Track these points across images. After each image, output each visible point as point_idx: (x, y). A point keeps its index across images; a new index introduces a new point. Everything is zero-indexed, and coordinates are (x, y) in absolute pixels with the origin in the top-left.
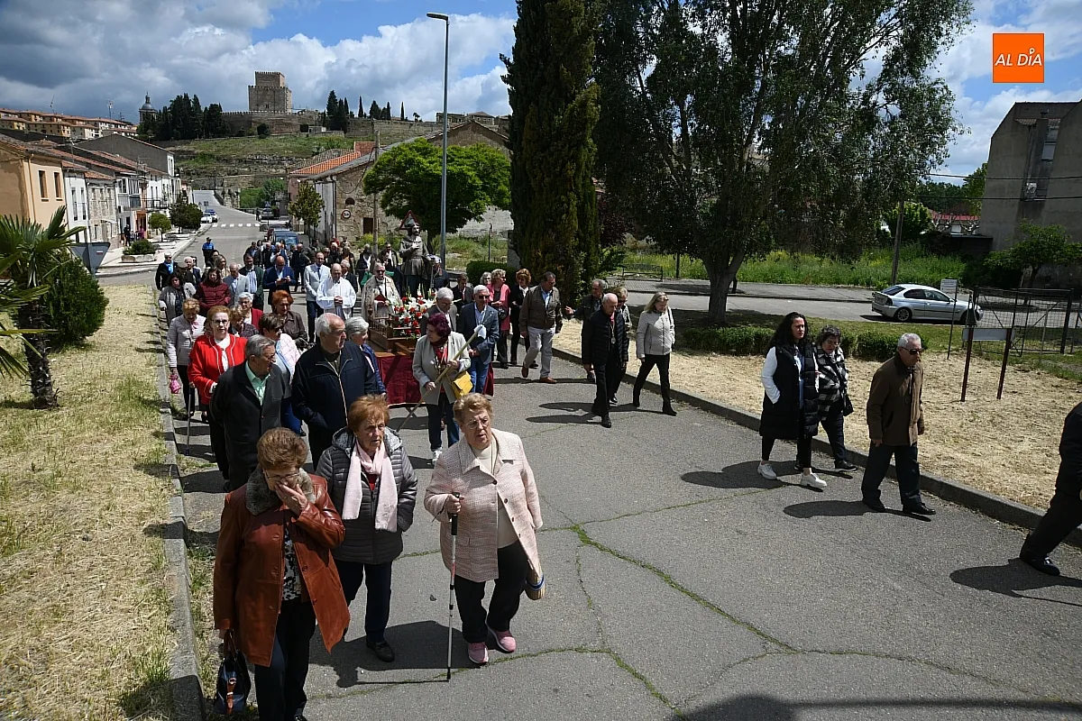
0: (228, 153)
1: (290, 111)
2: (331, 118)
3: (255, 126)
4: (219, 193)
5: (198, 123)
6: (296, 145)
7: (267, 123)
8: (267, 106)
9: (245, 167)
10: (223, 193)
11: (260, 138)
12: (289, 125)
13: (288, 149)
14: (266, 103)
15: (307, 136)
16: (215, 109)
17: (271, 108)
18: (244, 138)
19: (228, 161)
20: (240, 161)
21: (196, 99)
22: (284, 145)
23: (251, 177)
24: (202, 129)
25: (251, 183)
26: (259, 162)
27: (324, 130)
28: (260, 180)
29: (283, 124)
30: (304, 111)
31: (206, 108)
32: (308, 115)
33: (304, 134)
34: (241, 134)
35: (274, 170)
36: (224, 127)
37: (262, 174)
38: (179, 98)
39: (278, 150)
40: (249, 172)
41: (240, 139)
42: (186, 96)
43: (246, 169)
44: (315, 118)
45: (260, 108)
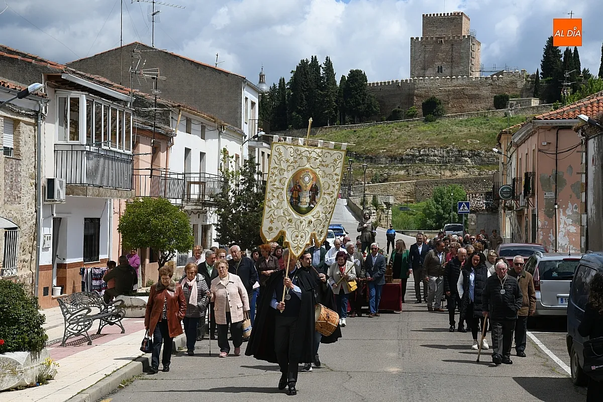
0: (373, 146)
1: (477, 75)
2: (547, 82)
3: (418, 103)
4: (357, 201)
5: (329, 102)
6: (485, 130)
7: (439, 96)
8: (440, 70)
9: (400, 169)
10: (363, 203)
11: (426, 121)
12: (474, 98)
13: (472, 137)
14: (438, 64)
15: (506, 115)
16: (357, 77)
17: (446, 71)
18: (402, 122)
19: (372, 159)
20: (393, 158)
21: (329, 64)
22: (466, 130)
23: (409, 186)
24: (336, 110)
25: (410, 194)
26: (424, 159)
27: (535, 102)
28: (424, 189)
29: (463, 96)
30: (501, 73)
31: (343, 77)
32: (507, 79)
33: (500, 113)
34: (394, 116)
35: (448, 173)
36: (369, 106)
37: (427, 179)
38: (303, 64)
39: (457, 140)
40: (408, 177)
41: (394, 124)
42: (314, 60)
43: (402, 172)
44: (520, 85)
45: (427, 73)
